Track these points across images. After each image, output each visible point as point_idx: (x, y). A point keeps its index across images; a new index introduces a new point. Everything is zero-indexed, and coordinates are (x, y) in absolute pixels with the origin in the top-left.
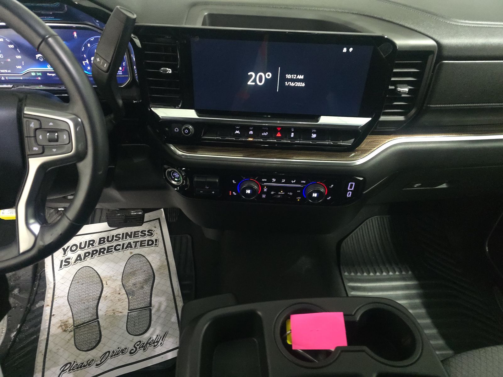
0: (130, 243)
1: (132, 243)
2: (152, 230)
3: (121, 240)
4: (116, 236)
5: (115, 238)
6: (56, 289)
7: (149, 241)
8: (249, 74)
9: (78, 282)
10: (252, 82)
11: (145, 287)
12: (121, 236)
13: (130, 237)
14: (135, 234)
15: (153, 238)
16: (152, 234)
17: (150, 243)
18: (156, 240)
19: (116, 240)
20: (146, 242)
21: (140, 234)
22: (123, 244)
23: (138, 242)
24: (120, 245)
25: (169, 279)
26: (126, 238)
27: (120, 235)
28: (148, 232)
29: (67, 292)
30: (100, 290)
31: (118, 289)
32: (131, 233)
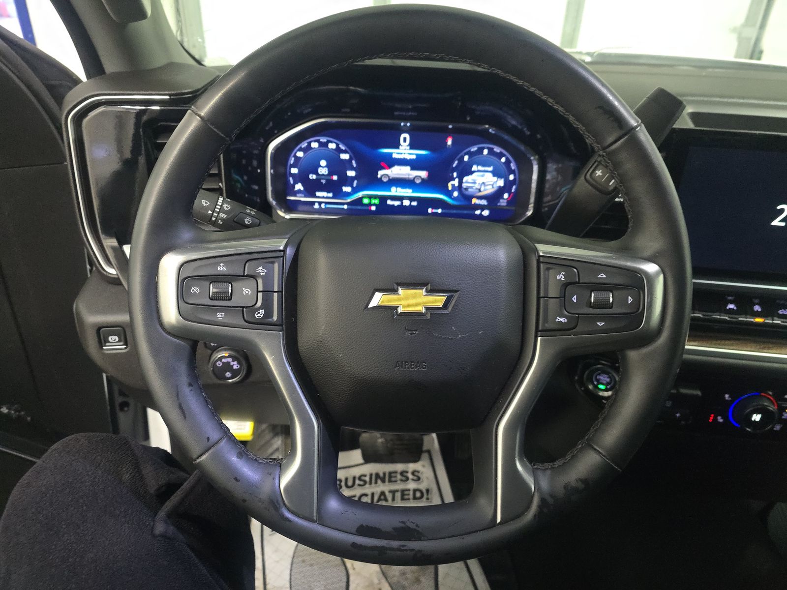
0: (383, 493)
1: (387, 493)
2: (418, 472)
3: (367, 485)
4: (360, 478)
5: (357, 482)
6: (267, 572)
7: (415, 491)
8: (779, 207)
9: (303, 561)
10: (781, 221)
11: (422, 579)
12: (367, 479)
13: (383, 481)
14: (390, 477)
15: (423, 486)
16: (419, 479)
17: (418, 494)
18: (428, 491)
19: (359, 485)
20: (411, 493)
21: (399, 477)
22: (373, 494)
23: (397, 491)
24: (366, 495)
25: (465, 569)
26: (376, 483)
27: (365, 476)
28: (413, 473)
29: (288, 578)
30: (344, 579)
31: (376, 581)
32: (384, 474)
